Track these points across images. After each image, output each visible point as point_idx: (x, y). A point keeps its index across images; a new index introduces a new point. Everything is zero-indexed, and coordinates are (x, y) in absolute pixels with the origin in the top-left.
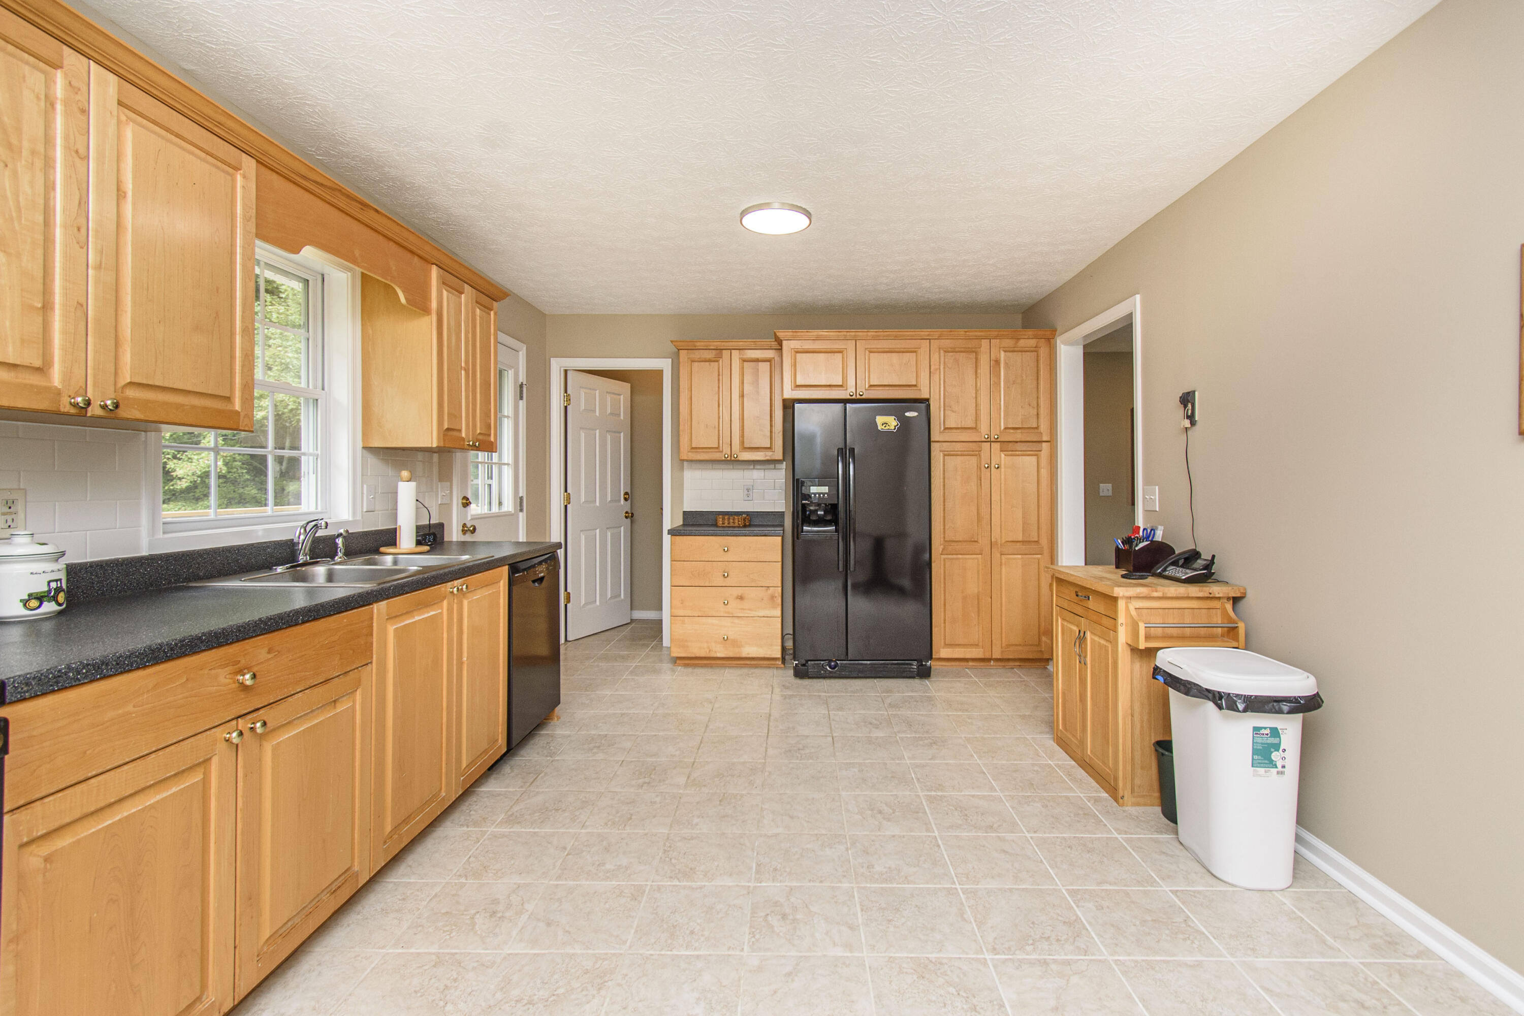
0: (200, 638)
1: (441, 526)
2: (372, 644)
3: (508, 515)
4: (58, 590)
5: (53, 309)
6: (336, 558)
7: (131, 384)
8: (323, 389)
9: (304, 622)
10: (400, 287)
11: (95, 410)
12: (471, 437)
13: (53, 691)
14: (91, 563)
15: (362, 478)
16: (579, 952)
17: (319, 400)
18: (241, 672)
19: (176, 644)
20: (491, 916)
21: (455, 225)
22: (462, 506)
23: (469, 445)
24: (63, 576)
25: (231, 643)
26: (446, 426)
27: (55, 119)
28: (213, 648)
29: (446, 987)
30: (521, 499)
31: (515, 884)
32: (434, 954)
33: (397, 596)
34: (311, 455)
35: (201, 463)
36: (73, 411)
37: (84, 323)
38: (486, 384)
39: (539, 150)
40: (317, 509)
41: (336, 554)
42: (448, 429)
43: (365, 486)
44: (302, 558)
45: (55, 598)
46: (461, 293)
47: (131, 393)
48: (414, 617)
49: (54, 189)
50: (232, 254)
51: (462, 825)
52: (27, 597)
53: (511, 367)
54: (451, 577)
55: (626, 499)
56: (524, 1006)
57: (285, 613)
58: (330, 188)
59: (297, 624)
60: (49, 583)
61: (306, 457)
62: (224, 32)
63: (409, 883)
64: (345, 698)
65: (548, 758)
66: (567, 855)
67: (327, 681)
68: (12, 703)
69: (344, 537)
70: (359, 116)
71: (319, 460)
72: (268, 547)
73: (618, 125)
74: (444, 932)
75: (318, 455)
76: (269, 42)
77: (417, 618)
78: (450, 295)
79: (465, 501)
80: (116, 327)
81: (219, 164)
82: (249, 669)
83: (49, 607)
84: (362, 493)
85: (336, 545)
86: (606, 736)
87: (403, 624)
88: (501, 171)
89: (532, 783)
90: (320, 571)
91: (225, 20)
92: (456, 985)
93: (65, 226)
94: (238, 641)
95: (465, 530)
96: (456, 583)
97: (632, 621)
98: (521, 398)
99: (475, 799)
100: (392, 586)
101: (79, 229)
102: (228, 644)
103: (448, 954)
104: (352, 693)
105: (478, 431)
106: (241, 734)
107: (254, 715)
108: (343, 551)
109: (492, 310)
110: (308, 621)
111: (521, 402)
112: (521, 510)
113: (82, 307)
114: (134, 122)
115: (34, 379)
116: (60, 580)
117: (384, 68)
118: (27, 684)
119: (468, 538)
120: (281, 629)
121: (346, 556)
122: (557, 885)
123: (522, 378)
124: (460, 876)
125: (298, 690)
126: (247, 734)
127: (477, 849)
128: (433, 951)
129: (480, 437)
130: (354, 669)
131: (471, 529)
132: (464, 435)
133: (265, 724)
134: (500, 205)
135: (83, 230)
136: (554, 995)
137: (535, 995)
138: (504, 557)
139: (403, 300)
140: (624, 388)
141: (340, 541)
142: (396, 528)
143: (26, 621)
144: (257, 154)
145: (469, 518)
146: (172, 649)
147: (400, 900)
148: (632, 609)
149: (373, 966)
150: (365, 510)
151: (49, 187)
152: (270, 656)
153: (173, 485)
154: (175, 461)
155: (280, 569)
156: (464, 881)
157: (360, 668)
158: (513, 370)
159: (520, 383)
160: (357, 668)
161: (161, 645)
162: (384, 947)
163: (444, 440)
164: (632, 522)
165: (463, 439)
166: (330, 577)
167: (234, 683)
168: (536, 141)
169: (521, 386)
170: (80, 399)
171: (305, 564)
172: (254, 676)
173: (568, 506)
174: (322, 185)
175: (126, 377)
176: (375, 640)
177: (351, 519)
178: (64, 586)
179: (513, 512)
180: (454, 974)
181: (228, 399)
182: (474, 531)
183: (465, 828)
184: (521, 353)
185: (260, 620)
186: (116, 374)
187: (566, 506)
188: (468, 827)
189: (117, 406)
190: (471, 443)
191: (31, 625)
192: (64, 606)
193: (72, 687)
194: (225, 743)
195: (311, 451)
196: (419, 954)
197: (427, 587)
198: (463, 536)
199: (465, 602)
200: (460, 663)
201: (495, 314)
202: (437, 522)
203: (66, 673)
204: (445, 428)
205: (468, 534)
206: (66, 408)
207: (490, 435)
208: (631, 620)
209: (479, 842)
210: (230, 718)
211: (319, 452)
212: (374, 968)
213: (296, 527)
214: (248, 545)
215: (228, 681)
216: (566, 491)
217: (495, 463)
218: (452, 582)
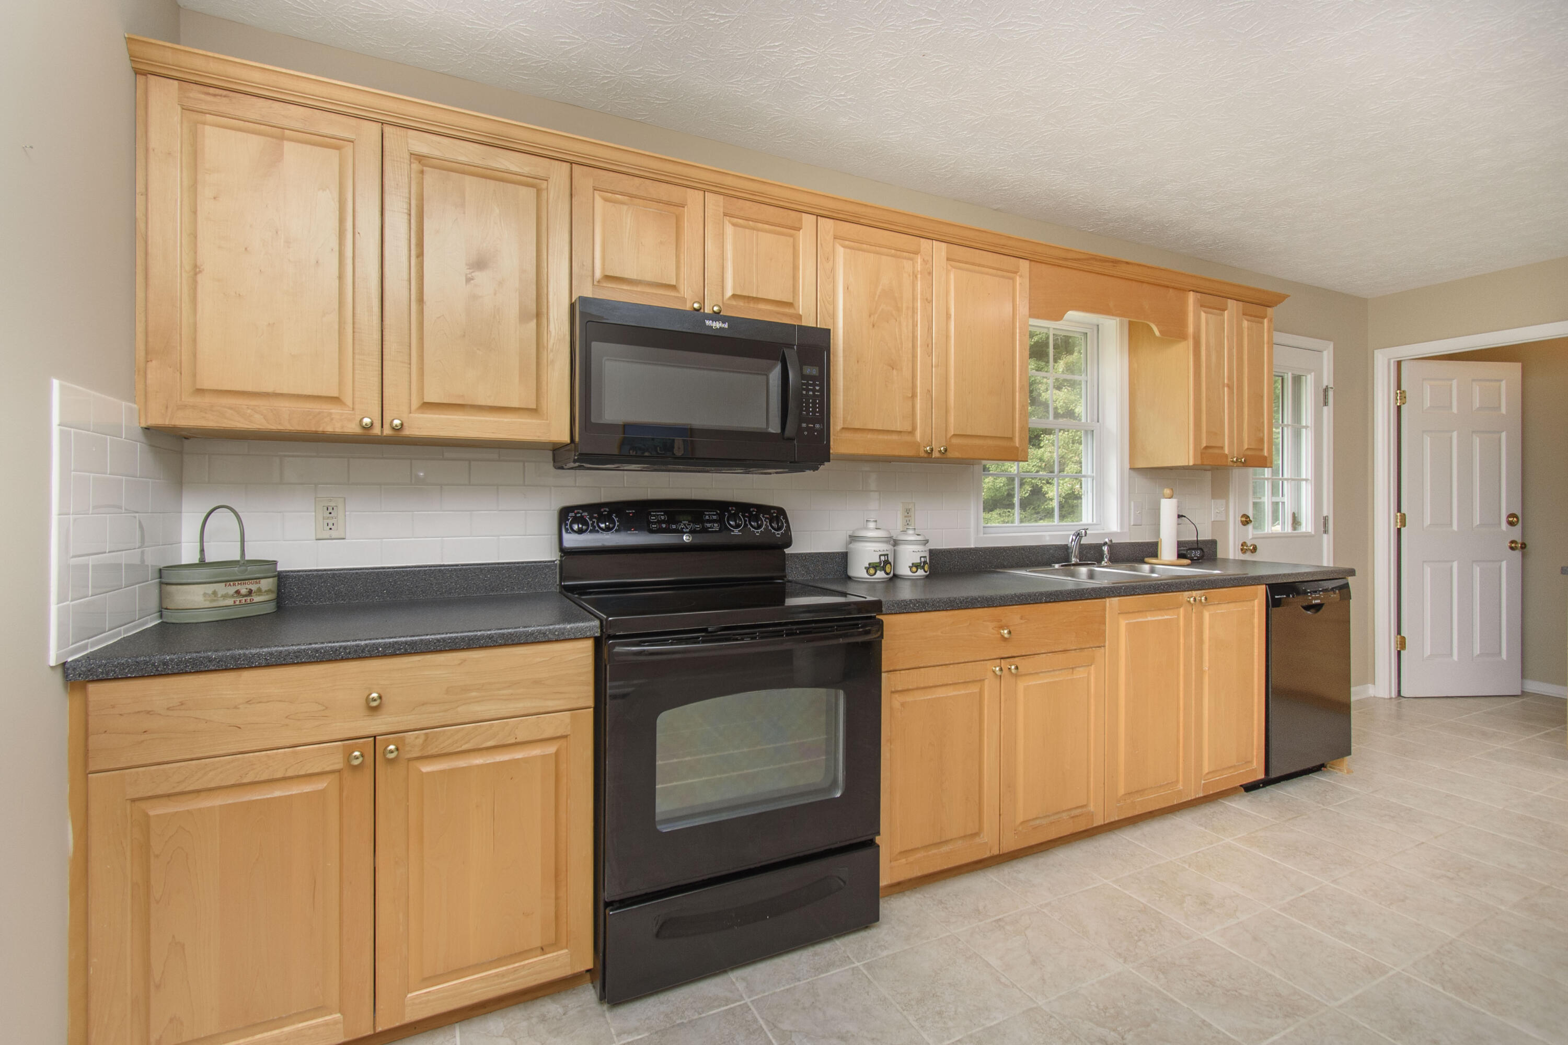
0: (977, 599)
1: (1213, 543)
2: (1105, 631)
3: (1306, 536)
4: (925, 563)
5: (916, 396)
6: (1103, 563)
7: (954, 435)
8: (1098, 421)
9: (1046, 602)
10: (1154, 323)
11: (936, 454)
12: (1235, 453)
13: (904, 613)
14: (945, 549)
15: (1129, 496)
16: (1278, 976)
17: (1094, 432)
18: (1002, 628)
19: (963, 600)
20: (1201, 904)
21: (1223, 242)
22: (1241, 524)
23: (1232, 461)
24: (927, 554)
25: (996, 606)
26: (1204, 445)
27: (917, 284)
28: (985, 607)
29: (1144, 930)
30: (1326, 519)
31: (1234, 892)
32: (1142, 903)
33: (1129, 596)
34: (1090, 476)
35: (1065, 486)
36: (926, 455)
37: (930, 402)
38: (1257, 398)
39: (1287, 143)
40: (1093, 521)
41: (1102, 559)
42: (1206, 447)
43: (1132, 503)
44: (1074, 560)
45: (923, 568)
46: (1224, 310)
47: (954, 441)
48: (1147, 617)
49: (917, 325)
50: (1014, 334)
51: (1201, 825)
52: (911, 565)
53: (1309, 371)
54: (1189, 588)
55: (1511, 524)
56: (1206, 981)
57: (1033, 593)
58: (1085, 259)
59: (1041, 603)
60: (921, 557)
61: (1086, 479)
62: (1010, 176)
63: (1139, 846)
64: (1081, 669)
65: (1319, 805)
66: (1302, 896)
67: (1065, 651)
68: (884, 614)
69: (1109, 545)
70: (1111, 189)
71: (1094, 481)
72: (1050, 549)
73: (1377, 79)
74: (1156, 893)
75: (1093, 477)
76: (1038, 168)
77: (1149, 619)
78: (1209, 315)
79: (1244, 519)
80: (946, 401)
81: (1005, 274)
82: (1007, 627)
83: (921, 572)
84: (1130, 509)
85: (1102, 551)
86: (1410, 810)
87: (1134, 621)
88: (1253, 178)
89: (1290, 819)
90: (1083, 570)
91: (1009, 169)
92: (1152, 933)
93: (921, 346)
94: (1000, 606)
95: (1244, 548)
96: (1194, 593)
97: (1524, 694)
98: (1326, 404)
99: (1221, 810)
100: (1123, 586)
101: (928, 346)
102: (993, 607)
103: (1154, 910)
104: (1088, 666)
105: (1246, 447)
106: (1001, 670)
107: (1012, 660)
108: (1108, 557)
109: (1265, 318)
110: (1050, 602)
111: (1325, 408)
112: (1326, 532)
113: (929, 392)
114: (955, 268)
115: (907, 438)
116: (926, 557)
117: (1118, 146)
118: (893, 606)
119: (1248, 557)
120: (1029, 604)
121: (1112, 562)
122: (1279, 914)
123: (1327, 379)
124: (1185, 861)
125: (1043, 652)
126: (1005, 671)
127: (1208, 849)
128: (1144, 902)
129: (1249, 453)
130: (1089, 648)
131: (1251, 548)
132: (1226, 452)
133: (1017, 668)
134: (1264, 208)
135: (930, 346)
136: (1236, 991)
137: (1218, 980)
138: (1259, 576)
139: (1157, 333)
140: (1513, 371)
141: (1105, 549)
142: (1158, 542)
143: (913, 579)
144: (1030, 256)
145: (1250, 537)
146: (961, 603)
147: (1128, 854)
148: (1523, 677)
149: (1095, 886)
150: (1132, 524)
151: (914, 325)
152: (1023, 621)
153: (1047, 505)
154: (1048, 485)
155: (1057, 566)
156: (1187, 867)
157: (1094, 649)
158: (1313, 374)
159: (1324, 387)
160: (1091, 648)
161: (955, 598)
162: (1106, 878)
163: (1202, 458)
164: (1523, 556)
165: (1226, 456)
166: (1091, 576)
167: (998, 634)
168: (1281, 138)
169: (1326, 390)
170: (928, 448)
171: (1076, 565)
172: (1010, 632)
173: (1403, 529)
174: (1079, 260)
175: (952, 432)
176: (1107, 628)
177: (1119, 531)
178: (928, 561)
179: (1313, 533)
180: (1153, 926)
181: (1011, 439)
182: (1255, 549)
183: (1203, 829)
184: (1325, 353)
185: (1015, 594)
186: (946, 430)
187: (1399, 530)
188: (1206, 828)
189: (946, 450)
190: (1235, 459)
191: (914, 581)
192: (928, 573)
193: (912, 612)
194: (992, 673)
195: (1089, 473)
196: (1130, 897)
197: (1160, 593)
198: (1242, 555)
199: (1206, 615)
200: (1200, 672)
201: (1270, 321)
202: (1210, 538)
203: (909, 604)
204: (1203, 447)
205: (1248, 553)
206: (922, 454)
207: (1262, 450)
208: (1522, 692)
209: (1212, 844)
210: (995, 657)
211: (1094, 474)
212: (1095, 888)
213: (1070, 535)
214: (1037, 546)
215: (994, 631)
216: (1399, 510)
217: (1287, 479)
218: (1190, 592)
